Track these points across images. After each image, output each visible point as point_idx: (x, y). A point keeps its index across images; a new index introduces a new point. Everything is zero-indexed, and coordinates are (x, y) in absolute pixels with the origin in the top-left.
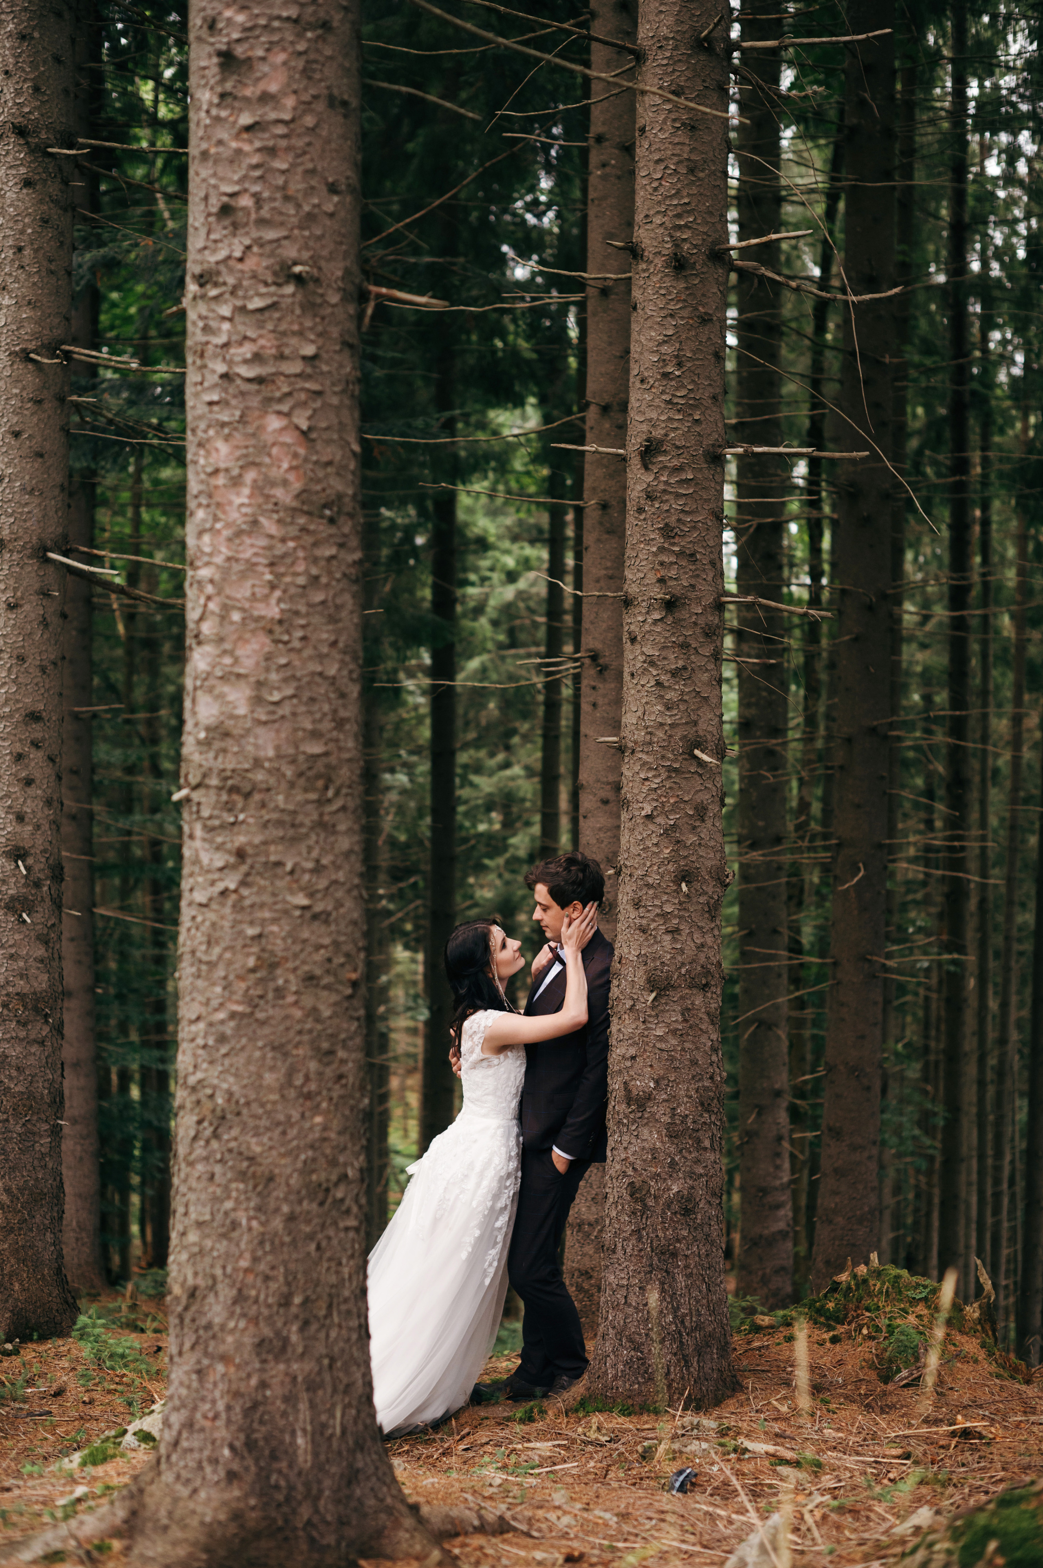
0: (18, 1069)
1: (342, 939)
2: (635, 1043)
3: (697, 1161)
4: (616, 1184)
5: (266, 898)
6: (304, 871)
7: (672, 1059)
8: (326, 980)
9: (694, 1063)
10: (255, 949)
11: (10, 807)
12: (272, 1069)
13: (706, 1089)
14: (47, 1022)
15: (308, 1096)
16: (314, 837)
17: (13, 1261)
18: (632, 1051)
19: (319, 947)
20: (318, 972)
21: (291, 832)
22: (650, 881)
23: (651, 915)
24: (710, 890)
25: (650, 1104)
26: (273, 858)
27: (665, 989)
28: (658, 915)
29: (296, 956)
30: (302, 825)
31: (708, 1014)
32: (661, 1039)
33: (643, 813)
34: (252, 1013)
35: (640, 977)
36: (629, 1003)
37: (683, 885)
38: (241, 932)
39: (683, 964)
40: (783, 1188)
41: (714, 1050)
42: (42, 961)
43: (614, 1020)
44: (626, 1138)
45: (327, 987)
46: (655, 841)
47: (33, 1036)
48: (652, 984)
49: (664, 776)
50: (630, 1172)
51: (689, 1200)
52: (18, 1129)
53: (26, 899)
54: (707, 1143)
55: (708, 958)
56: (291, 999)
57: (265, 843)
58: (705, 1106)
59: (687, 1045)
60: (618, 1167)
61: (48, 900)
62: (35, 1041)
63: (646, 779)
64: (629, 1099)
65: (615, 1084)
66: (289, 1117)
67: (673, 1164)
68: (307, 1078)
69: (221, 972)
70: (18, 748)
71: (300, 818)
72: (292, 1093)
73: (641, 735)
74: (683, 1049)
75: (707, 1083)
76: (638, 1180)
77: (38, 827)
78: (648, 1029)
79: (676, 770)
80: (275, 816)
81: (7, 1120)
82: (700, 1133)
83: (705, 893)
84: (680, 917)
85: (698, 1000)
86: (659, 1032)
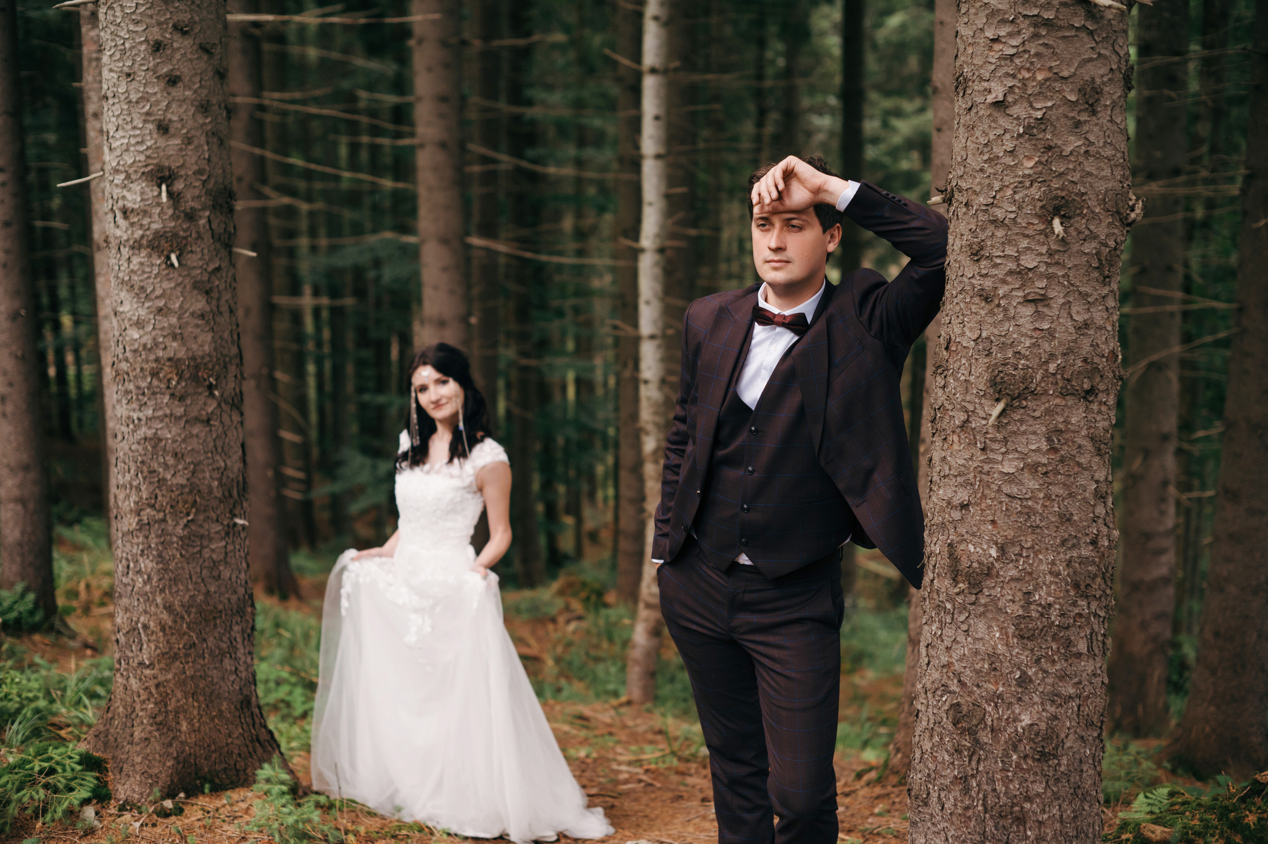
0: (175, 455)
2: (968, 484)
3: (1063, 677)
4: (932, 702)
7: (1029, 513)
9: (1066, 518)
11: (148, 114)
13: (1084, 561)
14: (212, 395)
17: (179, 695)
18: (963, 495)
22: (999, 214)
23: (1000, 273)
24: (1102, 231)
25: (989, 583)
27: (1021, 397)
28: (1011, 273)
31: (1092, 439)
32: (1010, 478)
33: (990, 99)
35: (979, 376)
36: (960, 417)
37: (1056, 222)
39: (1052, 356)
41: (1100, 496)
42: (202, 316)
44: (949, 632)
46: (1009, 146)
47: (194, 413)
48: (998, 387)
49: (1027, 33)
50: (954, 686)
51: (1048, 738)
52: (179, 531)
53: (175, 235)
54: (1082, 647)
58: (1080, 588)
59: (1056, 490)
60: (936, 675)
61: (207, 236)
62: (197, 420)
63: (997, 40)
64: (955, 574)
65: (935, 545)
67: (1024, 681)
70: (155, 34)
74: (1048, 497)
75: (1086, 552)
76: (966, 702)
77: (188, 140)
78: (988, 461)
79: (1047, 23)
81: (164, 520)
82: (1072, 633)
83: (1093, 237)
84: (1050, 277)
85: (1077, 417)
86: (1008, 468)
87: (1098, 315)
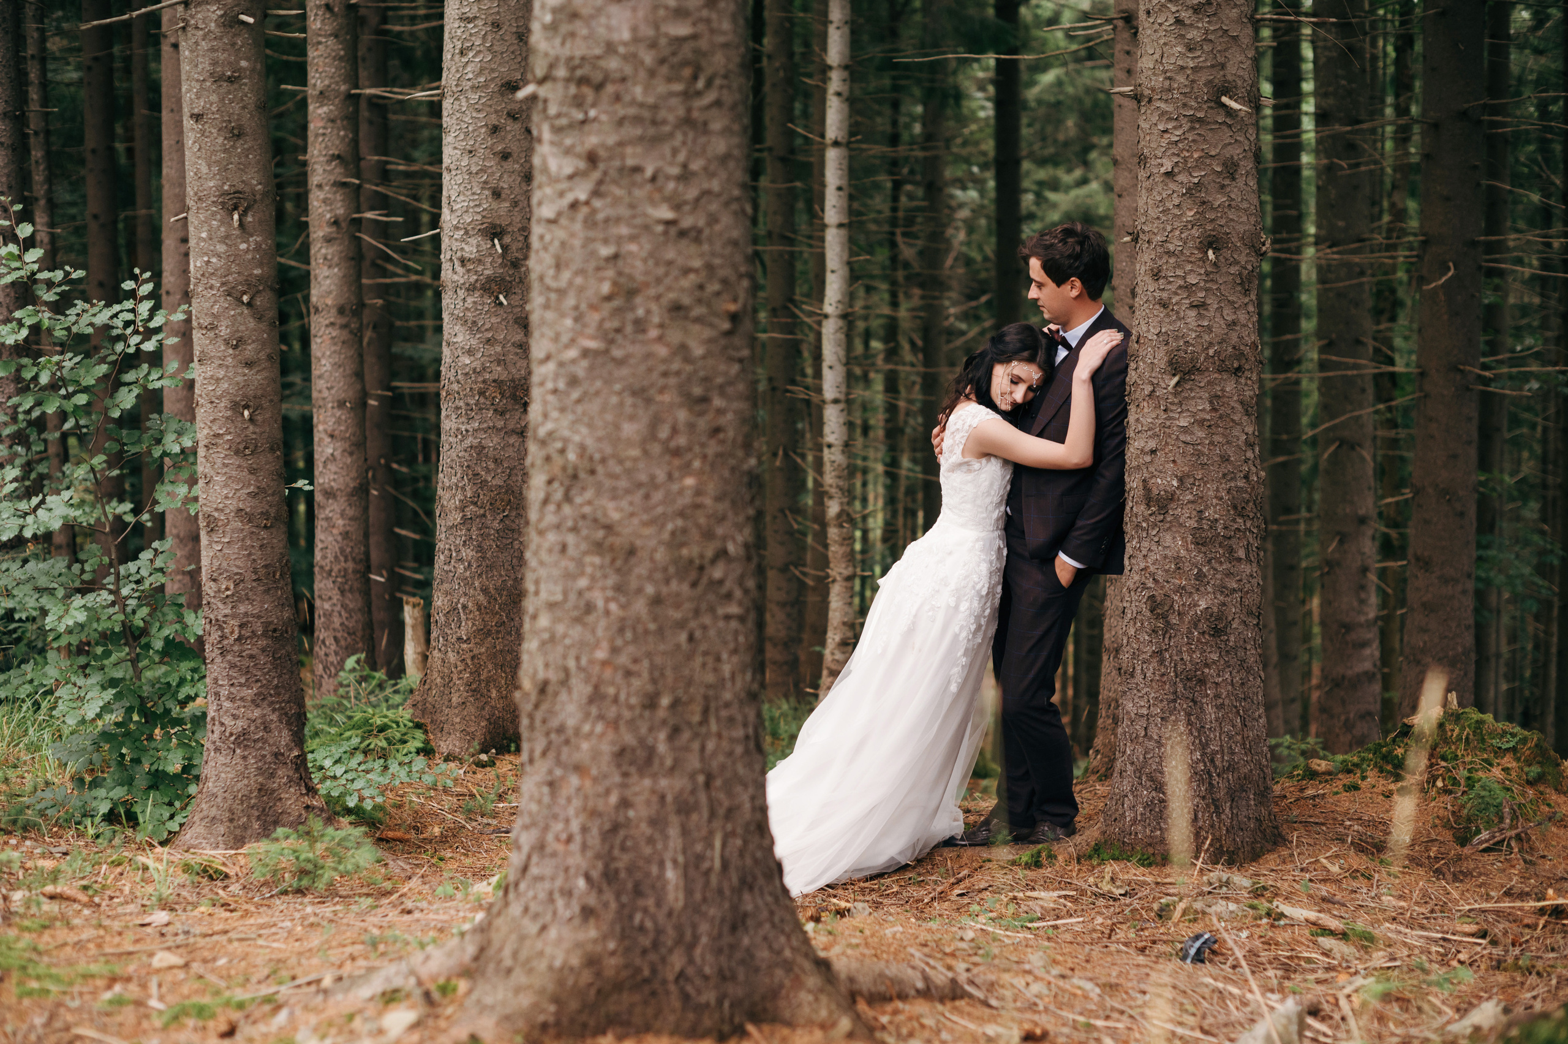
1: (717, 261)
2: (1155, 436)
3: (1229, 574)
4: (1135, 597)
5: (623, 211)
6: (668, 178)
7: (1199, 454)
8: (698, 311)
9: (1225, 459)
10: (610, 273)
11: (485, 183)
12: (632, 418)
13: (1239, 490)
15: (676, 452)
16: (679, 137)
18: (1152, 444)
19: (687, 271)
20: (686, 300)
21: (651, 131)
22: (1171, 247)
23: (1173, 287)
24: (1243, 259)
25: (1173, 505)
26: (630, 162)
27: (1189, 372)
28: (1181, 287)
29: (659, 281)
30: (664, 122)
31: (1242, 403)
32: (1185, 430)
33: (1163, 170)
34: (606, 351)
35: (1161, 359)
36: (1148, 389)
37: (1210, 252)
38: (593, 253)
39: (1211, 344)
40: (1369, 624)
41: (1250, 445)
42: (520, 346)
43: (1132, 408)
44: (1145, 544)
45: (698, 320)
46: (1176, 201)
48: (1174, 366)
49: (1186, 127)
50: (1150, 584)
51: (1219, 618)
53: (503, 280)
54: (1241, 553)
55: (1241, 338)
56: (653, 333)
57: (621, 144)
58: (1238, 509)
59: (1217, 438)
60: (1137, 578)
63: (1165, 131)
64: (1148, 500)
65: (1133, 482)
66: (653, 478)
67: (1200, 576)
68: (675, 431)
69: (570, 301)
70: (493, 120)
71: (663, 114)
72: (656, 449)
73: (1158, 81)
74: (1212, 443)
75: (1241, 483)
76: (1159, 594)
78: (1169, 418)
79: (1200, 120)
80: (632, 111)
82: (1233, 543)
83: (1236, 262)
84: (1207, 290)
85: (1230, 387)
86: (1183, 423)
87: (1242, 317)
